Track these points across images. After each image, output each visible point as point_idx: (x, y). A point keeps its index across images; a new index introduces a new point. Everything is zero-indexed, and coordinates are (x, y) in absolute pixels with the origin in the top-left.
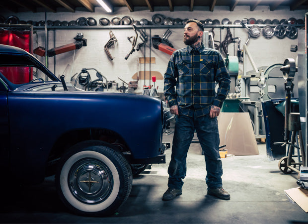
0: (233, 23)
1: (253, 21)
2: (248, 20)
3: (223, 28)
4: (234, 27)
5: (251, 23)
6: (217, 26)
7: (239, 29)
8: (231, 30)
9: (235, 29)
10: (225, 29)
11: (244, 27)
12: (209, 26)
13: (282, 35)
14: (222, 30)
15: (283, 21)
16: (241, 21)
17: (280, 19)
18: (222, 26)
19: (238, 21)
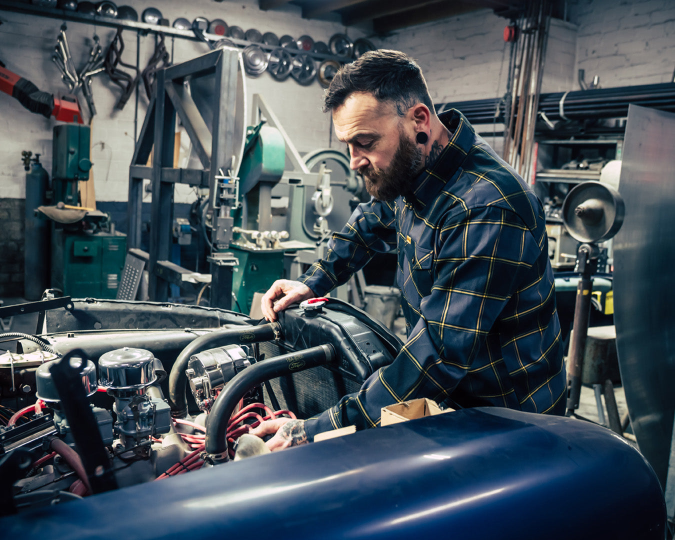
0: (171, 22)
1: (222, 28)
2: (209, 24)
3: (145, 32)
4: (174, 36)
5: (218, 32)
6: (132, 24)
7: (186, 41)
8: (168, 41)
9: (176, 40)
10: (149, 35)
11: (199, 38)
12: (109, 20)
13: (283, 72)
14: (142, 38)
15: (286, 38)
16: (191, 20)
17: (279, 34)
18: (144, 26)
19: (184, 21)
